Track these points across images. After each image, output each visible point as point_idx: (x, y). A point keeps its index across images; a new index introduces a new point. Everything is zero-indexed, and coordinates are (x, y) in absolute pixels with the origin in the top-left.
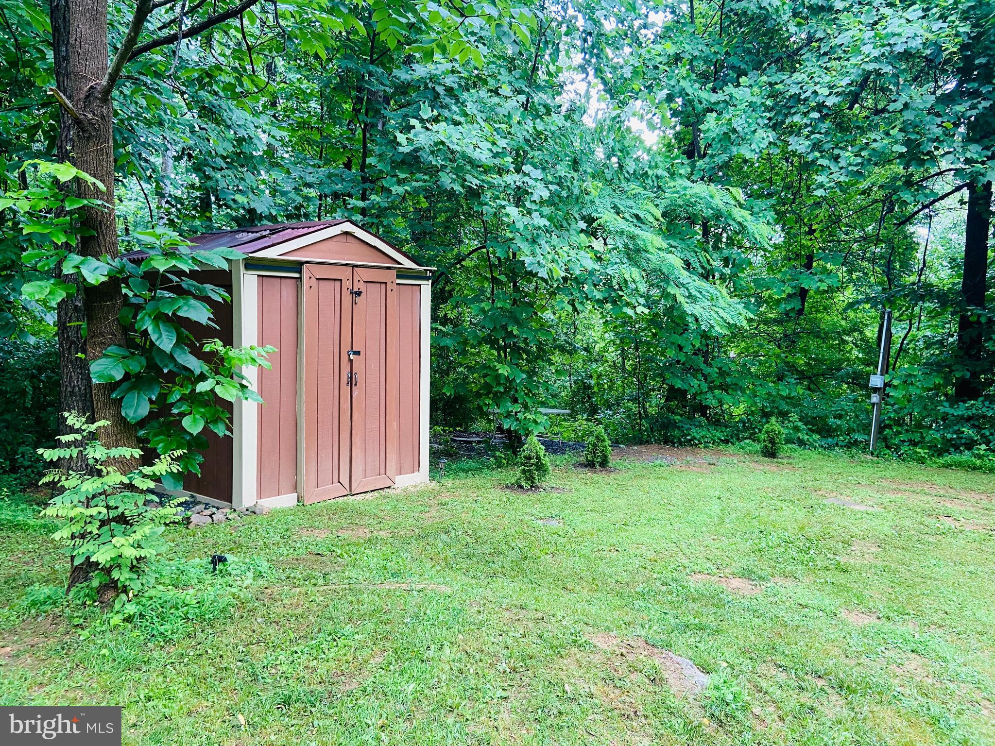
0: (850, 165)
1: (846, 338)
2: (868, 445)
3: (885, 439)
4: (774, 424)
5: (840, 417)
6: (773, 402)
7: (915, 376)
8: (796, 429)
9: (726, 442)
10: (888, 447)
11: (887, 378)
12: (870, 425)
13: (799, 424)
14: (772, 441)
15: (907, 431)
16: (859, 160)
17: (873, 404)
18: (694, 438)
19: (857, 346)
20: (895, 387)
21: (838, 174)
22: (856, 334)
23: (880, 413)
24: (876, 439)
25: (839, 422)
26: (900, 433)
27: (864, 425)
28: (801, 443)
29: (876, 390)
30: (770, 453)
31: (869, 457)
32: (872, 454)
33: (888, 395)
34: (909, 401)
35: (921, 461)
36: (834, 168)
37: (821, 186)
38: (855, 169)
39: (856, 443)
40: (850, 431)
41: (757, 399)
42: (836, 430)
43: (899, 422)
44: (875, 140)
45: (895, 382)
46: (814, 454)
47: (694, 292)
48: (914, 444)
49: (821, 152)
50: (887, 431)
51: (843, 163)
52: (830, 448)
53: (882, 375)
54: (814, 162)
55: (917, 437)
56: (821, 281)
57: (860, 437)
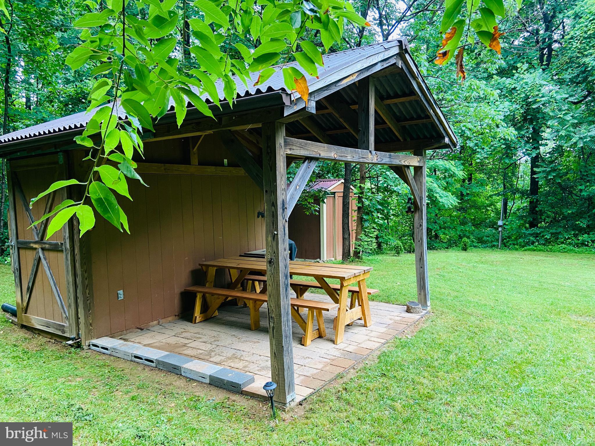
0: (488, 151)
1: (489, 208)
2: (498, 246)
3: (504, 244)
4: (465, 239)
5: (488, 237)
6: (463, 233)
7: (514, 221)
8: (473, 242)
9: (447, 248)
10: (505, 246)
11: (504, 222)
12: (499, 239)
13: (474, 240)
14: (465, 245)
15: (512, 241)
16: (491, 150)
17: (500, 231)
18: (435, 247)
19: (493, 212)
20: (507, 225)
21: (484, 154)
22: (492, 207)
23: (502, 235)
24: (501, 244)
25: (488, 238)
26: (509, 241)
27: (496, 239)
28: (475, 247)
29: (500, 226)
30: (465, 249)
31: (499, 250)
32: (500, 249)
33: (505, 228)
34: (512, 230)
35: (517, 250)
36: (483, 152)
37: (479, 158)
38: (489, 153)
39: (494, 246)
40: (492, 241)
41: (458, 232)
42: (486, 241)
43: (509, 237)
44: (495, 144)
45: (507, 223)
46: (480, 250)
47: (441, 195)
48: (514, 244)
49: (478, 146)
50: (505, 241)
51: (485, 151)
52: (485, 247)
53: (502, 221)
54: (476, 150)
55: (515, 242)
56: (479, 189)
57: (495, 243)
